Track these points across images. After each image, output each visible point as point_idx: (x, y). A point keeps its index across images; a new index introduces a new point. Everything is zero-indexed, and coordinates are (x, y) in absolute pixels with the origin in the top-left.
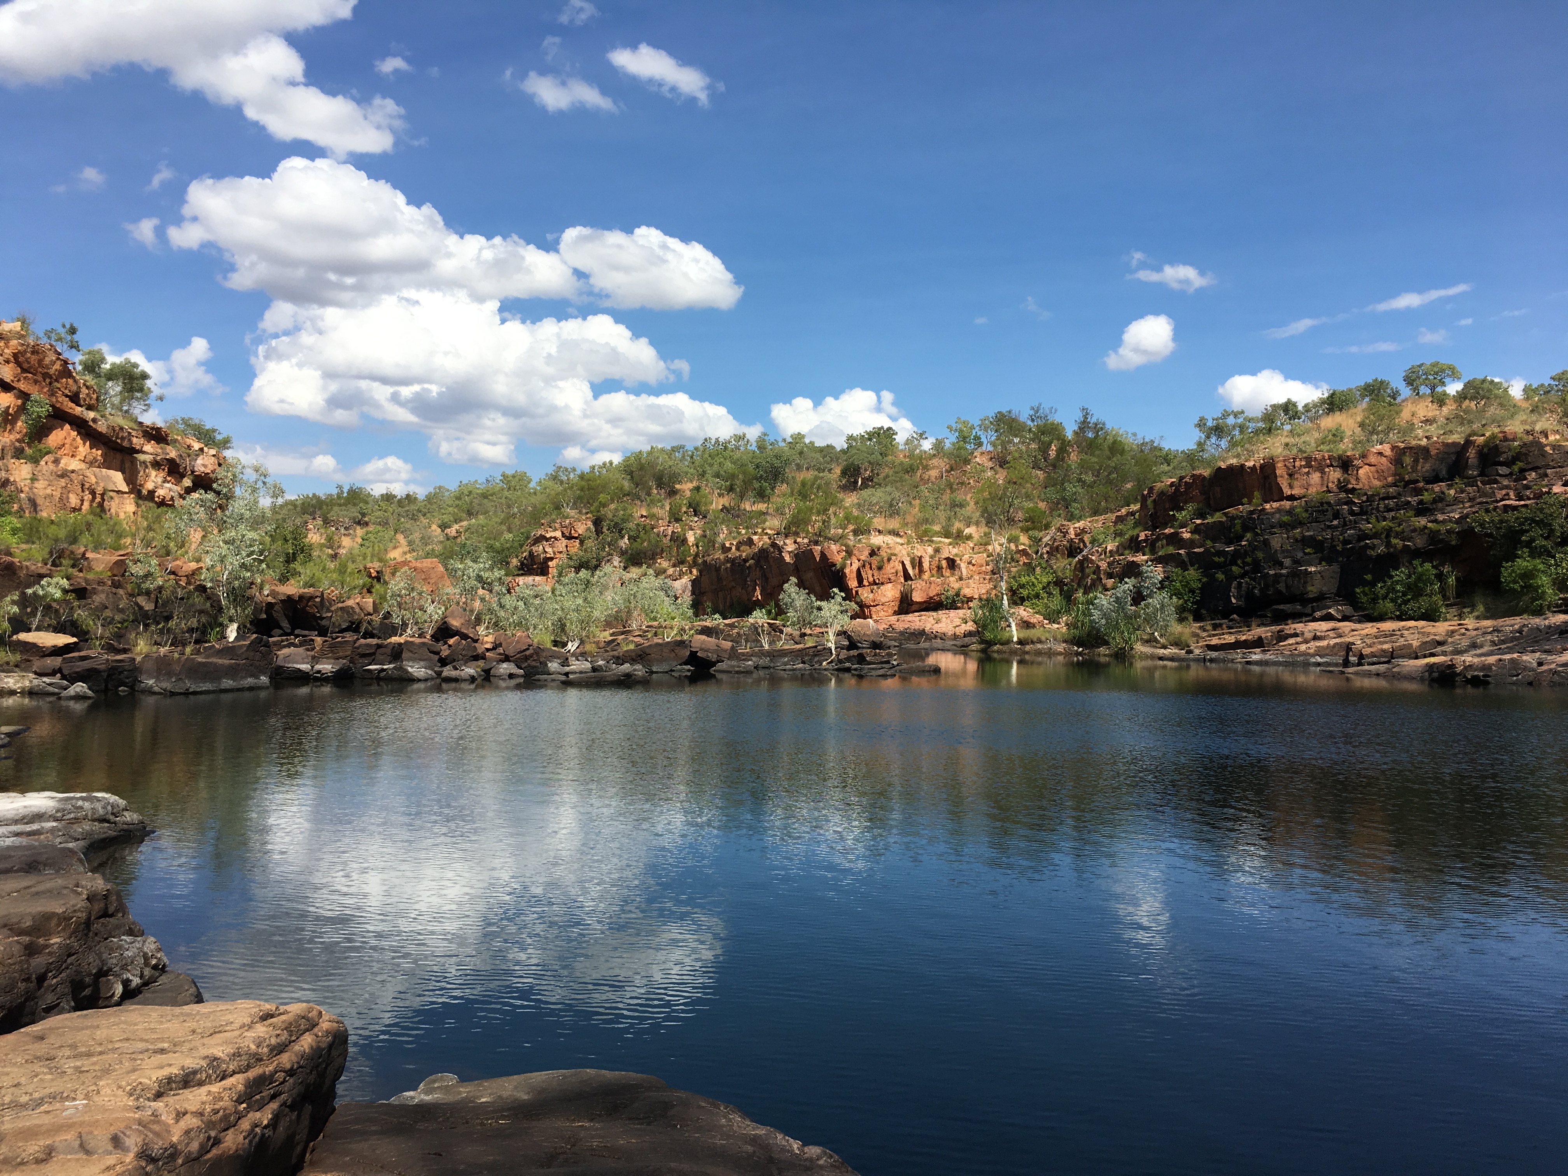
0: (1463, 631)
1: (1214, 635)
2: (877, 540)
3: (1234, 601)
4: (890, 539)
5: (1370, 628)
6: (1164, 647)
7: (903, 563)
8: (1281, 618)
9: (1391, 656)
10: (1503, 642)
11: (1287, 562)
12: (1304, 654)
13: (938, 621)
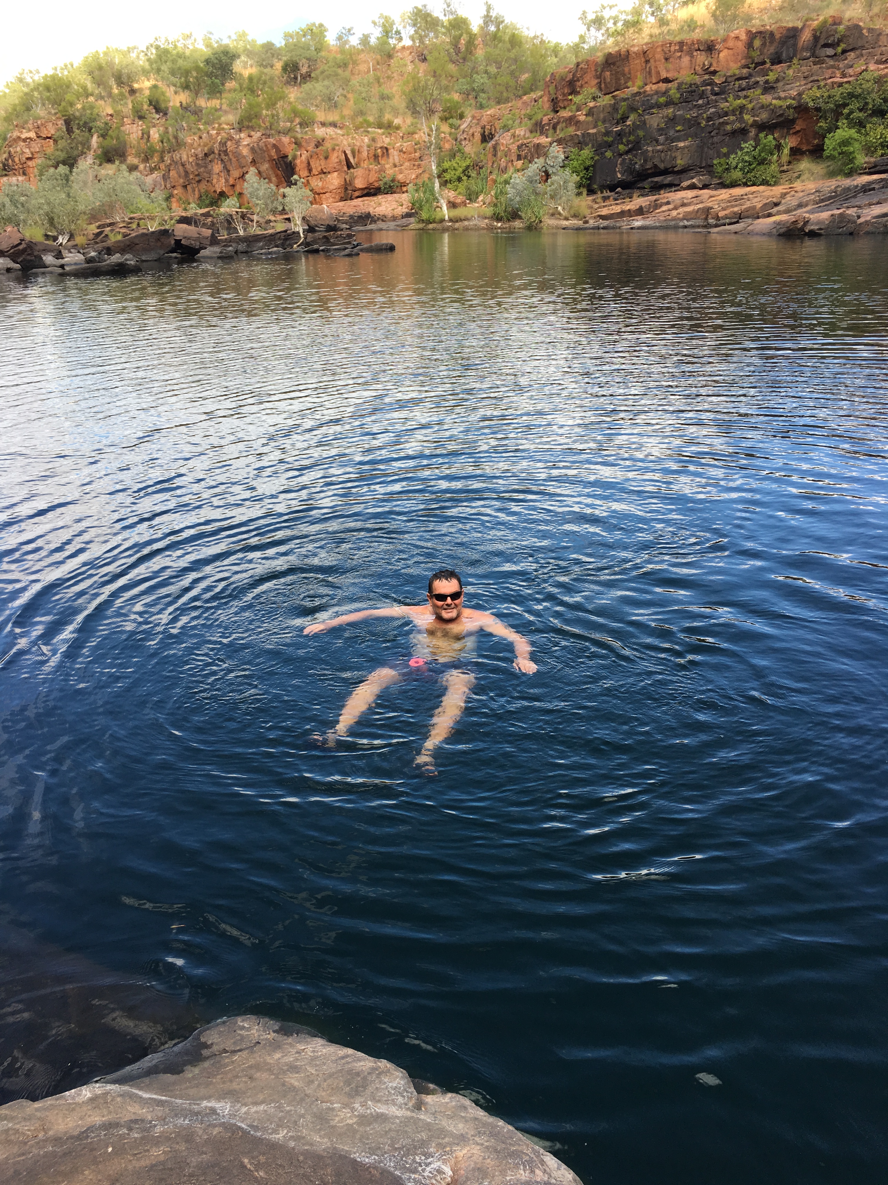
0: (793, 193)
1: (604, 207)
2: (320, 132)
3: (619, 176)
4: (331, 131)
5: (724, 194)
6: (567, 219)
7: (345, 152)
8: (657, 188)
9: (739, 218)
10: (822, 201)
11: (661, 139)
12: (674, 219)
13: (380, 204)
